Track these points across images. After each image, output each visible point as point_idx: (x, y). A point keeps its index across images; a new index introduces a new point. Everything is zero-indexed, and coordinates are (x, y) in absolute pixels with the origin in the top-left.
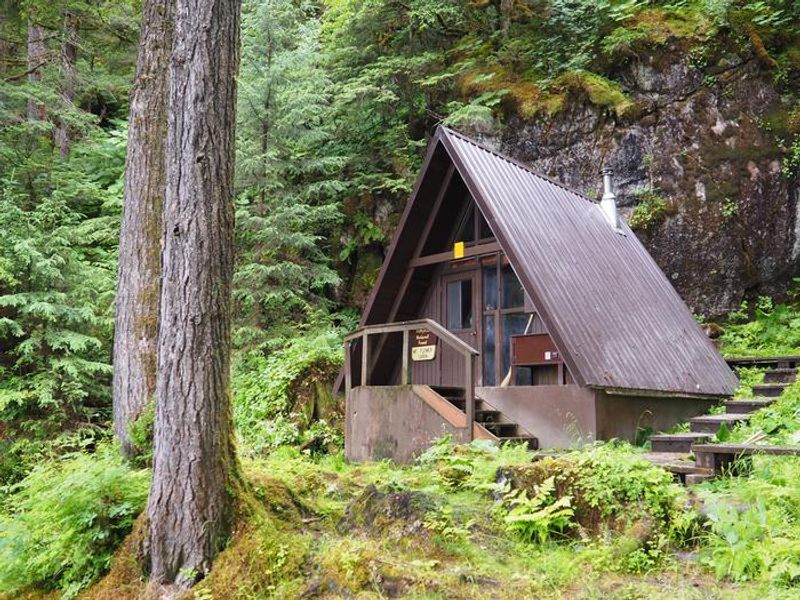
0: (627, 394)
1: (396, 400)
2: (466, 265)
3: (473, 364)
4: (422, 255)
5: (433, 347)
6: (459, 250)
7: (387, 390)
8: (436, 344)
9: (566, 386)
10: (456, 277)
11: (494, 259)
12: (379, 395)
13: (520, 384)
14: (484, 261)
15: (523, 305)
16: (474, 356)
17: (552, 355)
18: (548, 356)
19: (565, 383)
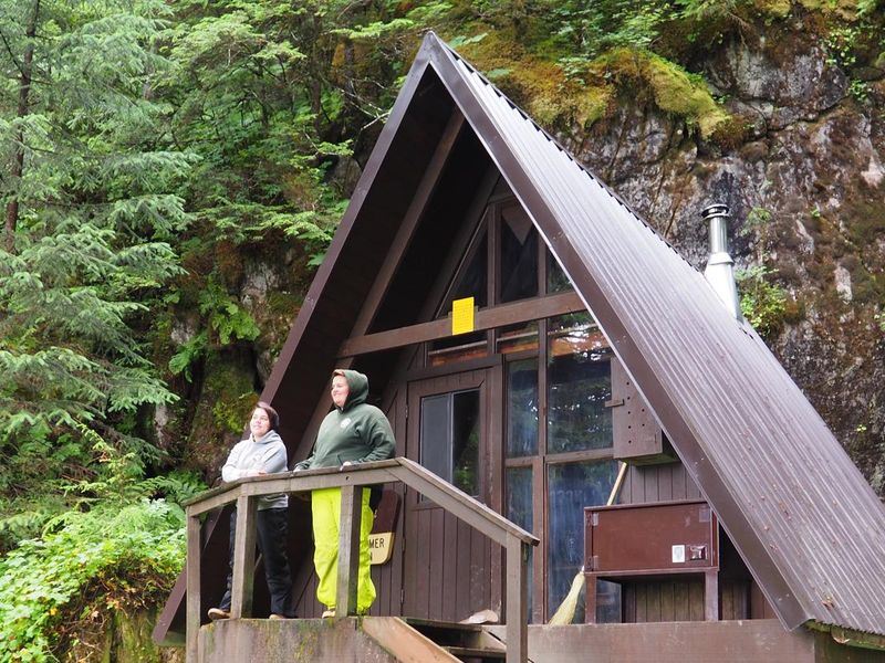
0: (862, 644)
1: (318, 653)
2: (467, 358)
3: (525, 564)
4: (373, 329)
5: (387, 537)
6: (463, 316)
7: (296, 628)
8: (394, 531)
9: (725, 622)
10: (440, 386)
11: (536, 345)
12: (276, 639)
13: (606, 620)
14: (507, 351)
15: (611, 445)
16: (527, 546)
17: (688, 553)
18: (678, 554)
19: (720, 618)
